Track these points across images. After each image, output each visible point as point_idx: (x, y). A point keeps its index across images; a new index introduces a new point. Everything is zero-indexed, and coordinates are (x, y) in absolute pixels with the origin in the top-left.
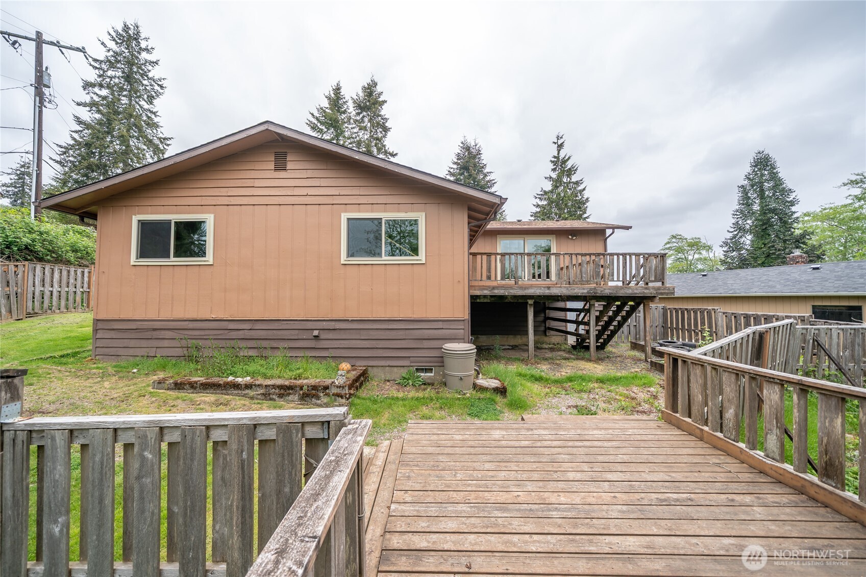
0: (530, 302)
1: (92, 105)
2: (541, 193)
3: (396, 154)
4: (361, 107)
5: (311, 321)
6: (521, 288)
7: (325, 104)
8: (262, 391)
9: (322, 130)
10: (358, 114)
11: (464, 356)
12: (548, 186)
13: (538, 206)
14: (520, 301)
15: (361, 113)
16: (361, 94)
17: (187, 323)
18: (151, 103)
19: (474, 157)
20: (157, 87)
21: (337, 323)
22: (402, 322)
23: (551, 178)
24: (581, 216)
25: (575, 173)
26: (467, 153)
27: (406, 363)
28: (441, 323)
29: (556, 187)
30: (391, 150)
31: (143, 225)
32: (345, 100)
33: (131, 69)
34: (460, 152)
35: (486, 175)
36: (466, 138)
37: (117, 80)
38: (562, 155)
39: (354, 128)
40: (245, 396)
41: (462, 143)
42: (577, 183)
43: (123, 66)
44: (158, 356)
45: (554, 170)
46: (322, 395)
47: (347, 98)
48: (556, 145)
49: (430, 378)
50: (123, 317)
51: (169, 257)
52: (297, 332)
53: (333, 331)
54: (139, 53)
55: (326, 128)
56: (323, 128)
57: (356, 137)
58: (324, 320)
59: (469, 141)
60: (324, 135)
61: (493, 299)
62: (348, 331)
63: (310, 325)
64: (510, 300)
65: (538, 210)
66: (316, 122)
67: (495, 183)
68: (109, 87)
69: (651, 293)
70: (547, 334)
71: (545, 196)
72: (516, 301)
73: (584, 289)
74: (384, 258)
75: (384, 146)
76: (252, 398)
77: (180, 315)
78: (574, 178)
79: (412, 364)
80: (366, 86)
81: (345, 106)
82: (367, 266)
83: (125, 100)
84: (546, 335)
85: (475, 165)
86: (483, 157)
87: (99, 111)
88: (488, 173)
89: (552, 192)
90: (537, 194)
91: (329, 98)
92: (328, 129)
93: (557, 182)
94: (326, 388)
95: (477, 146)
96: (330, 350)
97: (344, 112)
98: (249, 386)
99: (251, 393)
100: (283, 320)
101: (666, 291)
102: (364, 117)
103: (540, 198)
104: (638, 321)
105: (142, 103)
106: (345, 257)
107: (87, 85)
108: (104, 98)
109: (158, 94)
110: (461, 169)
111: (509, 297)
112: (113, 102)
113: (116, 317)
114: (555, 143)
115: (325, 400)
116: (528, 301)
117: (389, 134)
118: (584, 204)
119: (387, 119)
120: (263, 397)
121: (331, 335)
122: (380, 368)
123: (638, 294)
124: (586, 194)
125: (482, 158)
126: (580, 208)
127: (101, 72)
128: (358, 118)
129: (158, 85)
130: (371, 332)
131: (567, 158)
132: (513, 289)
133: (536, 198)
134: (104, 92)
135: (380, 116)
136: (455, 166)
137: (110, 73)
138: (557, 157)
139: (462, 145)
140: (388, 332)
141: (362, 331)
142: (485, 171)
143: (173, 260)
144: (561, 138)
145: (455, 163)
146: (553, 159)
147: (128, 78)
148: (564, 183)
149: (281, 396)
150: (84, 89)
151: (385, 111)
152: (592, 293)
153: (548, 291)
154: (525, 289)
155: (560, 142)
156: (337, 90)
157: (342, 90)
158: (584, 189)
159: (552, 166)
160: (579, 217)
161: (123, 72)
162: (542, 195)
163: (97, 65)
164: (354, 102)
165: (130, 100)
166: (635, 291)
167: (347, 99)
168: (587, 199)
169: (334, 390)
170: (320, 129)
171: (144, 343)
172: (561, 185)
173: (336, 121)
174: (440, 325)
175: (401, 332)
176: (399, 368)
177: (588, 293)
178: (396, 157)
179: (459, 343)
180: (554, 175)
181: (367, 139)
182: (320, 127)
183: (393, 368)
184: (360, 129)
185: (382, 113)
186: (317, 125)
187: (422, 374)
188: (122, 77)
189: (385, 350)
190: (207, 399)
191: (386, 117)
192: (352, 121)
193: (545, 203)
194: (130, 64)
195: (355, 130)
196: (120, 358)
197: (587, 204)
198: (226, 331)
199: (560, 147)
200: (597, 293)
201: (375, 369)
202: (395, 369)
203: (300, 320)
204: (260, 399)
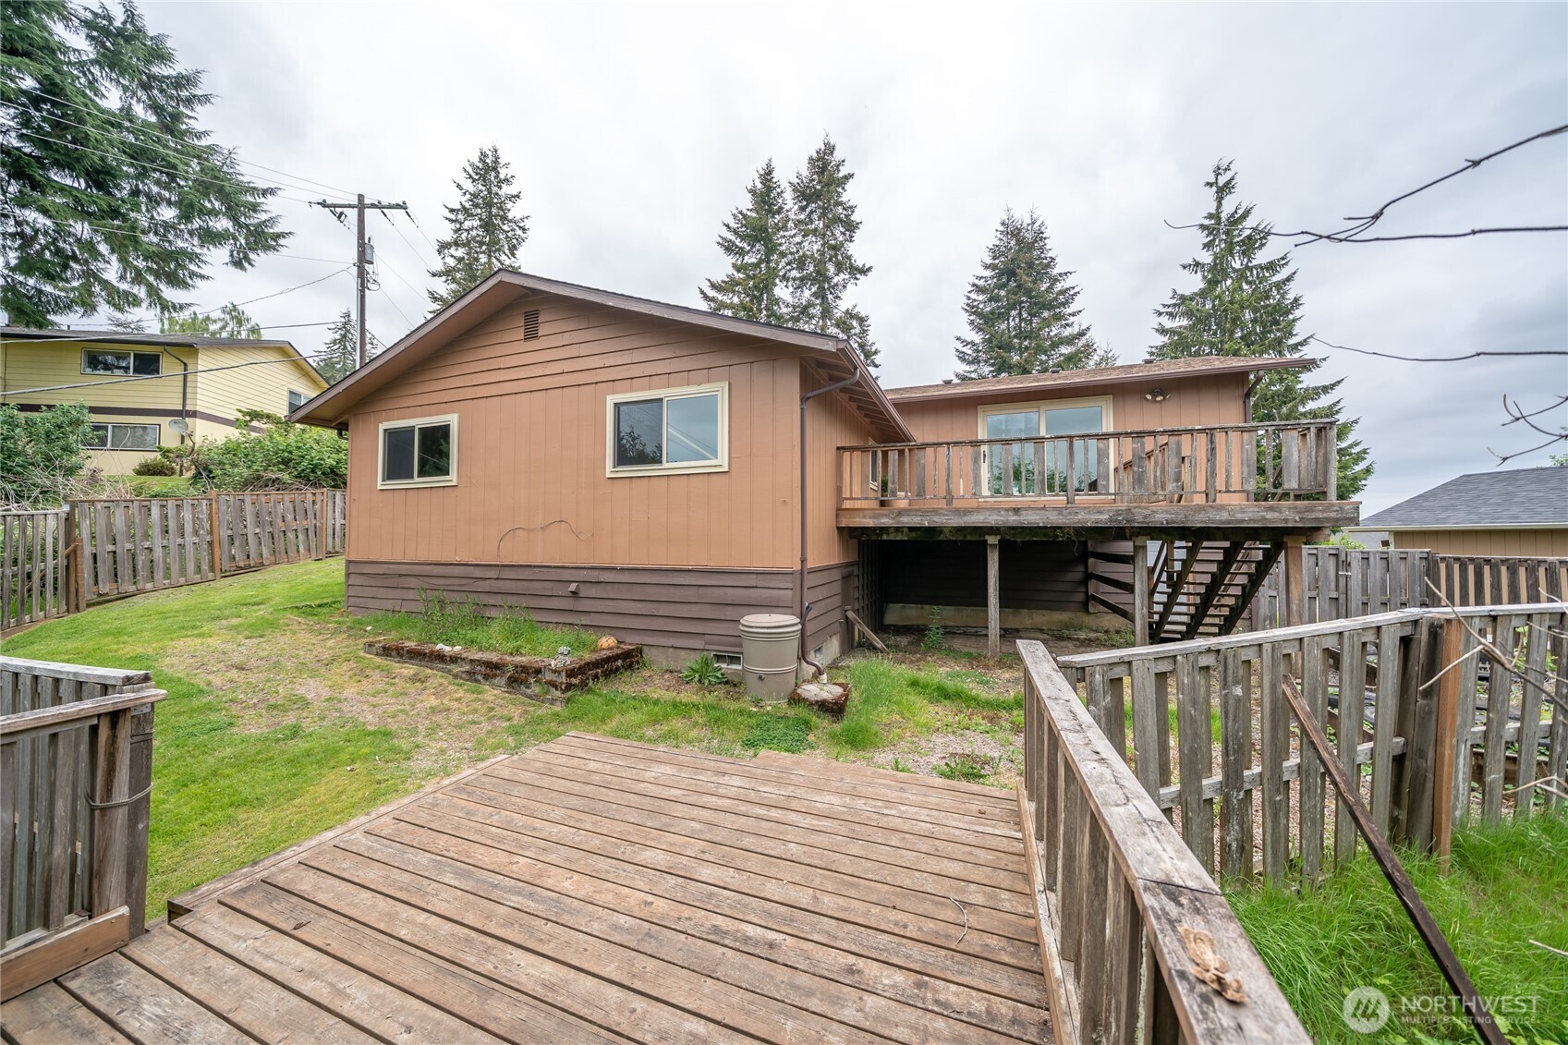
0: (992, 540)
1: (448, 273)
2: (1174, 301)
3: (869, 269)
4: (806, 195)
5: (568, 568)
6: (957, 512)
7: (746, 203)
8: (467, 668)
9: (742, 248)
10: (802, 209)
11: (772, 636)
12: (1194, 283)
13: (1163, 331)
14: (969, 538)
15: (806, 206)
16: (805, 172)
17: (432, 567)
18: (513, 255)
19: (1031, 247)
20: (519, 232)
21: (602, 572)
22: (692, 574)
23: (1197, 264)
24: (1279, 342)
25: (1263, 245)
26: (1013, 242)
27: (698, 643)
28: (754, 576)
29: (1213, 283)
30: (859, 263)
31: (390, 434)
32: (779, 190)
33: (490, 212)
34: (997, 243)
35: (1055, 280)
36: (1012, 212)
37: (474, 233)
38: (1228, 207)
39: (794, 236)
40: (449, 672)
41: (1003, 224)
42: (1272, 267)
43: (479, 211)
44: (403, 610)
45: (1207, 246)
46: (532, 680)
47: (784, 184)
48: (1214, 189)
49: (735, 672)
50: (373, 558)
51: (412, 477)
52: (551, 584)
53: (596, 585)
54: (500, 188)
55: (749, 245)
56: (745, 245)
57: (798, 251)
58: (584, 568)
59: (1017, 216)
60: (746, 257)
61: (913, 534)
62: (617, 586)
63: (566, 575)
64: (947, 536)
65: (1166, 339)
66: (733, 238)
67: (1075, 294)
68: (467, 244)
69: (1286, 520)
70: (1091, 610)
71: (1183, 308)
72: (961, 538)
73: (1100, 512)
74: (665, 465)
75: (849, 258)
76: (456, 676)
77: (423, 557)
78: (1261, 257)
79: (708, 647)
80: (815, 155)
81: (780, 201)
82: (643, 480)
83: (483, 259)
84: (1087, 611)
85: (1030, 265)
86: (1049, 244)
87: (454, 280)
88: (1060, 274)
89: (1203, 294)
90: (1164, 306)
91: (753, 192)
92: (753, 246)
93: (1216, 273)
94: (538, 671)
95: (1037, 224)
96: (592, 615)
97: (779, 211)
98: (454, 659)
99: (455, 669)
100: (535, 566)
101: (1333, 515)
102: (812, 212)
103: (1171, 315)
104: (1342, 587)
105: (503, 257)
106: (612, 465)
107: (443, 247)
108: (460, 260)
109: (520, 240)
110: (999, 276)
111: (945, 530)
112: (470, 265)
113: (364, 558)
114: (1209, 184)
115: (537, 689)
116: (987, 537)
117: (858, 235)
118: (1288, 312)
119: (852, 208)
120: (468, 677)
121: (594, 592)
122: (660, 649)
123: (1248, 521)
124: (1293, 291)
125: (1048, 247)
126: (1276, 323)
127: (458, 226)
128: (802, 217)
129: (520, 227)
130: (650, 590)
131: (1240, 212)
132: (939, 514)
133: (1160, 314)
134: (460, 252)
135: (841, 204)
136: (988, 273)
137: (467, 224)
138: (1216, 216)
139: (1002, 228)
140: (672, 590)
141: (635, 587)
142: (1055, 271)
143: (418, 482)
144: (1226, 169)
145: (987, 267)
146: (1207, 222)
147: (488, 226)
148: (1235, 271)
149: (486, 677)
150: (440, 253)
151: (849, 194)
152: (1120, 522)
153: (1014, 518)
154: (965, 515)
155: (1222, 180)
156: (767, 175)
157: (775, 174)
158: (1289, 279)
159: (1203, 238)
160: (1278, 345)
161: (480, 220)
162: (1175, 305)
163: (453, 217)
164: (795, 190)
165: (490, 256)
166: (1239, 516)
167: (782, 187)
168: (1296, 300)
169: (548, 676)
170: (740, 248)
171: (391, 593)
172: (1226, 276)
173: (764, 229)
174: (752, 581)
175: (693, 591)
176: (688, 652)
177: (1110, 520)
178: (870, 274)
179: (770, 613)
180: (1206, 258)
181: (818, 250)
182: (740, 245)
183: (679, 651)
184: (804, 236)
185: (844, 198)
186: (734, 243)
187: (724, 666)
188: (480, 226)
189: (667, 620)
190: (405, 672)
191: (851, 203)
192: (791, 224)
193: (1185, 322)
194: (489, 205)
195: (798, 239)
196: (369, 611)
197: (1297, 313)
198: (471, 581)
199: (1223, 190)
200: (1134, 521)
201: (653, 650)
202: (683, 653)
203: (555, 567)
204: (464, 679)
